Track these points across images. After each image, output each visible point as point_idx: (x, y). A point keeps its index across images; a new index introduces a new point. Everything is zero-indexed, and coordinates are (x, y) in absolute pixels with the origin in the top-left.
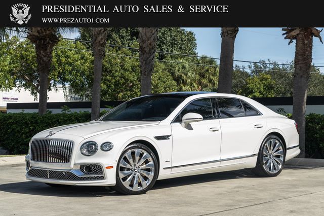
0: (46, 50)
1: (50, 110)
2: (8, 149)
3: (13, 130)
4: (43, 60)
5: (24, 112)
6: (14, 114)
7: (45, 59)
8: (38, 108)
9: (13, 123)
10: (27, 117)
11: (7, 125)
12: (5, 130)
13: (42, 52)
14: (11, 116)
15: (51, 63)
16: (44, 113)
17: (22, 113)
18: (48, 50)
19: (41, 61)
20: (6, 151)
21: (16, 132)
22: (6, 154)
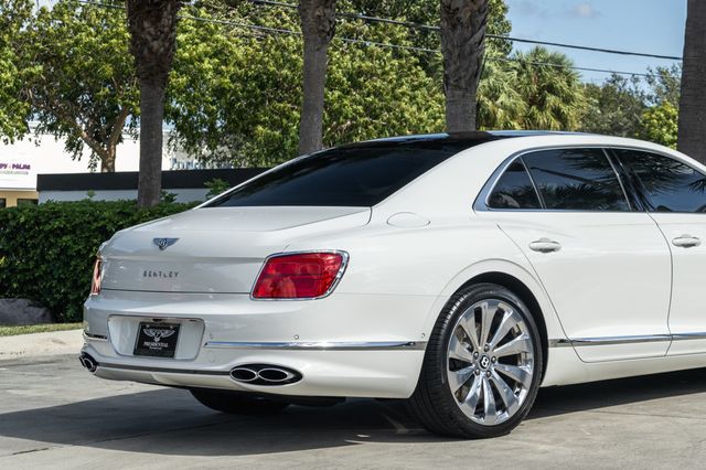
0: (159, 18)
1: (169, 191)
2: (46, 304)
3: (64, 250)
4: (150, 50)
5: (94, 199)
6: (65, 203)
7: (155, 44)
8: (136, 188)
9: (63, 231)
10: (106, 214)
11: (47, 237)
12: (39, 251)
13: (146, 24)
14: (54, 212)
15: (171, 57)
16: (154, 202)
17: (88, 201)
18: (166, 21)
19: (146, 52)
20: (41, 311)
21: (72, 257)
22: (43, 320)
